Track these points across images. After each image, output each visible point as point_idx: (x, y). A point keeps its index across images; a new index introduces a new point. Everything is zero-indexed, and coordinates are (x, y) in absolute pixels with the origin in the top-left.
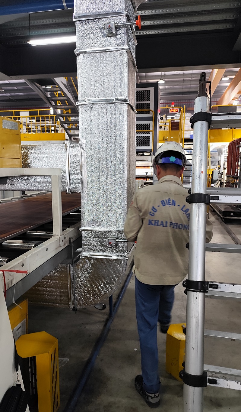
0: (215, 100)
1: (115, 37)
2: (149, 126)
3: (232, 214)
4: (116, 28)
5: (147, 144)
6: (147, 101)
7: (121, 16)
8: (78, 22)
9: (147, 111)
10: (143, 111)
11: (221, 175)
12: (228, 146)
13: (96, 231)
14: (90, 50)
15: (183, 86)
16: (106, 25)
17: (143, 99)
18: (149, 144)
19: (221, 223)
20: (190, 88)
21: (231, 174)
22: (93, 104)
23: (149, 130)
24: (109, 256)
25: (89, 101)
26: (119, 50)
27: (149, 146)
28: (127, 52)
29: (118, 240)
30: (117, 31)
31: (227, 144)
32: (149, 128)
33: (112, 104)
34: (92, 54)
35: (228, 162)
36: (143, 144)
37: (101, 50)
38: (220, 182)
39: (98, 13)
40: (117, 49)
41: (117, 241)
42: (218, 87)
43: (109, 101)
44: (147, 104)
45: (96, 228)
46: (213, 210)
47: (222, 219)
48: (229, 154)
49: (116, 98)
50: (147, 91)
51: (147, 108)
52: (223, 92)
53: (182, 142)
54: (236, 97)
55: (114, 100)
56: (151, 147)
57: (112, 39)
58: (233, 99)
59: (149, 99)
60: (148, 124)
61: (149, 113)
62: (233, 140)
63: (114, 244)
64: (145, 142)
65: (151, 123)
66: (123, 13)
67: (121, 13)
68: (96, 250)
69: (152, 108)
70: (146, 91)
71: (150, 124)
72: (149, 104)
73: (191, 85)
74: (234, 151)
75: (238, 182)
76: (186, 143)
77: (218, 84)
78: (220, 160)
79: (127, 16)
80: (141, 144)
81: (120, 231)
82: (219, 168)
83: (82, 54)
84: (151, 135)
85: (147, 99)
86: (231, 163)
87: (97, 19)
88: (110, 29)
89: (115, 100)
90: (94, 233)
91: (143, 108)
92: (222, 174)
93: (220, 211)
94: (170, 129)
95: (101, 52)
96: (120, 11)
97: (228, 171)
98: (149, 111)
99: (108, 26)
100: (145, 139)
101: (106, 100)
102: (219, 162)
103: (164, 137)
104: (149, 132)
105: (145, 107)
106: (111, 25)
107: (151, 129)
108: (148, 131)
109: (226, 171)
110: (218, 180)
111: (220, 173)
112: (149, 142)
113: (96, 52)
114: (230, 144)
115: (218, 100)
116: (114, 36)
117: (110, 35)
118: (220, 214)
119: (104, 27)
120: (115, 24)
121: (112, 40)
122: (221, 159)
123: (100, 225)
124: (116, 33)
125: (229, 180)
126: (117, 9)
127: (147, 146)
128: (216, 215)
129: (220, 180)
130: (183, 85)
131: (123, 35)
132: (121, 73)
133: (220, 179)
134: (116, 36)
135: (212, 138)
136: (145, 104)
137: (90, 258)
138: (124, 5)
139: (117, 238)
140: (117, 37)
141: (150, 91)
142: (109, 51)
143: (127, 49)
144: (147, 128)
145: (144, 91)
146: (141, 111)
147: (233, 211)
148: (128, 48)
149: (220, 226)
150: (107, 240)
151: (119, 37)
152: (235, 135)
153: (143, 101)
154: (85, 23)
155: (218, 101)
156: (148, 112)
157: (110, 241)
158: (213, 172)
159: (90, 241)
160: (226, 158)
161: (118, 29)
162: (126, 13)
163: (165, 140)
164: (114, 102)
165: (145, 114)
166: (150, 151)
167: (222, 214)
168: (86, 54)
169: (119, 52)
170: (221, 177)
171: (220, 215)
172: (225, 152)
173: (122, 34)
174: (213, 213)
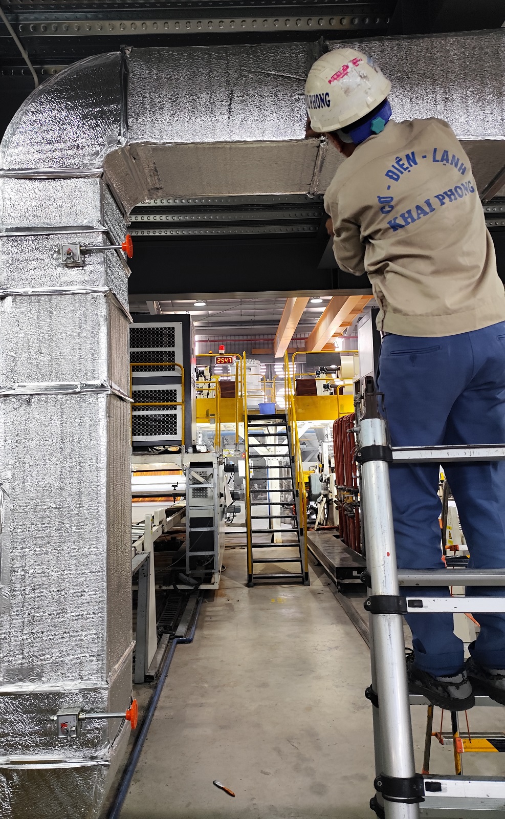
0: (303, 336)
1: (80, 269)
2: (175, 394)
3: (355, 573)
4: (83, 252)
5: (171, 430)
6: (169, 346)
7: (93, 232)
8: (6, 238)
9: (169, 366)
10: (161, 366)
11: (325, 484)
12: (332, 425)
13: (27, 695)
14: (29, 291)
15: (241, 312)
16: (62, 248)
17: (161, 343)
18: (176, 430)
19: (334, 594)
20: (254, 315)
21: (345, 484)
22: (31, 395)
23: (176, 401)
24: (60, 762)
25: (23, 389)
26: (90, 293)
27: (176, 434)
28: (105, 296)
29: (84, 716)
30: (85, 257)
31: (331, 423)
32: (176, 398)
33: (73, 395)
34: (32, 297)
35: (336, 457)
36: (163, 430)
37: (50, 292)
38: (325, 499)
39: (48, 224)
40: (84, 291)
41: (80, 720)
42: (305, 313)
43: (67, 389)
44: (169, 352)
45: (29, 687)
46: (317, 563)
47: (336, 585)
48: (335, 441)
49: (82, 382)
50: (169, 328)
51: (169, 360)
52: (315, 322)
53: (243, 420)
54: (339, 331)
55: (77, 388)
56: (179, 436)
57: (74, 272)
58: (333, 336)
59: (174, 342)
60: (171, 391)
61: (174, 370)
62: (341, 416)
63: (74, 729)
64: (167, 426)
65: (178, 388)
66: (96, 229)
67: (92, 228)
68: (26, 748)
69: (179, 359)
70: (165, 328)
71: (175, 391)
72: (173, 352)
73: (255, 309)
74: (344, 439)
75: (359, 500)
76: (253, 423)
77: (305, 309)
78: (321, 452)
79: (106, 233)
80: (159, 430)
81: (90, 690)
82: (321, 470)
83: (11, 297)
84: (179, 412)
85: (169, 342)
86: (343, 462)
87: (44, 235)
88: (69, 256)
89: (79, 386)
90: (22, 699)
91: (161, 359)
92: (328, 481)
93: (331, 567)
94: (219, 395)
95: (52, 295)
96: (91, 225)
97: (338, 477)
98: (174, 366)
99: (66, 249)
100: (167, 419)
101: (62, 387)
102: (320, 459)
103: (207, 411)
104: (176, 406)
105: (166, 357)
106: (72, 248)
107: (179, 399)
108: (173, 403)
109: (334, 477)
110: (320, 494)
111: (324, 480)
112: (176, 426)
113: (42, 295)
114: (335, 423)
115: (307, 336)
116: (79, 267)
117: (70, 265)
118: (331, 574)
119: (59, 250)
120: (81, 246)
121: (74, 274)
122: (322, 450)
123: (39, 677)
124: (84, 262)
125: (342, 497)
126: (85, 221)
127: (171, 434)
128: (324, 575)
129: (325, 496)
130: (241, 310)
131: (97, 267)
132: (95, 335)
133: (326, 492)
134: (83, 267)
135: (301, 411)
136: (165, 352)
137: (11, 770)
138: (100, 215)
139: (82, 711)
140: (85, 268)
141: (173, 328)
142: (68, 293)
143: (105, 292)
144: (171, 398)
145: (161, 328)
146: (157, 366)
147: (356, 565)
148: (107, 290)
149: (335, 603)
150: (55, 718)
151: (88, 268)
152: (342, 407)
153: (161, 346)
154: (19, 242)
155: (307, 338)
156: (172, 368)
157: (62, 720)
158: (309, 478)
159: (11, 722)
160: (331, 448)
161: (87, 254)
162: (102, 228)
163: (209, 416)
164: (78, 390)
165: (166, 370)
166: (178, 443)
167: (336, 575)
168: (19, 298)
169: (89, 296)
170: (326, 489)
171: (331, 576)
172: (329, 436)
173: (95, 263)
174: (319, 568)
